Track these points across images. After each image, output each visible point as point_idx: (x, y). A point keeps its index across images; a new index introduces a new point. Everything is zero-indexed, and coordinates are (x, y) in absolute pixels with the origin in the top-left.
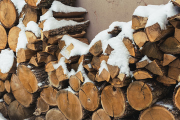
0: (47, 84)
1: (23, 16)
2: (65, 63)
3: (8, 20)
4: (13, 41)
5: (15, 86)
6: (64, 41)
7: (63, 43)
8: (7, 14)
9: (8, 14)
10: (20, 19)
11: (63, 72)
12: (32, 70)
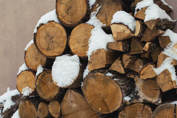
0: (138, 97)
1: (98, 9)
2: (172, 66)
3: (72, 15)
4: (78, 42)
5: (70, 107)
6: (168, 37)
7: (168, 40)
8: (71, 7)
9: (73, 8)
10: (92, 13)
11: (170, 78)
12: (115, 79)
